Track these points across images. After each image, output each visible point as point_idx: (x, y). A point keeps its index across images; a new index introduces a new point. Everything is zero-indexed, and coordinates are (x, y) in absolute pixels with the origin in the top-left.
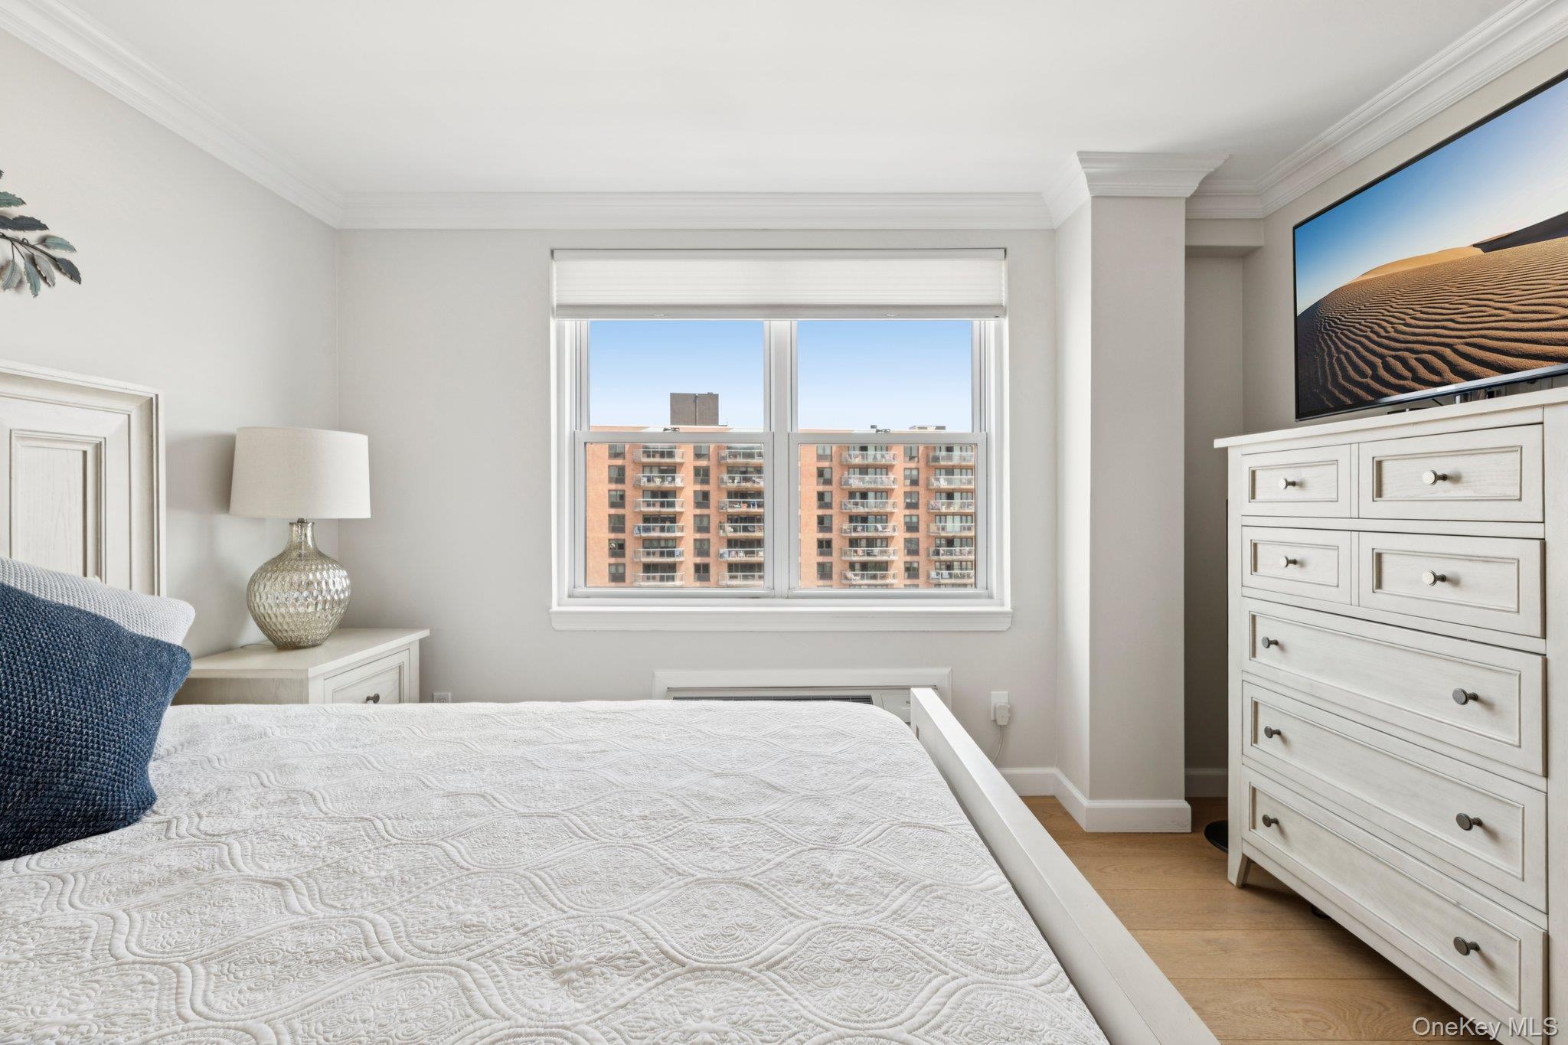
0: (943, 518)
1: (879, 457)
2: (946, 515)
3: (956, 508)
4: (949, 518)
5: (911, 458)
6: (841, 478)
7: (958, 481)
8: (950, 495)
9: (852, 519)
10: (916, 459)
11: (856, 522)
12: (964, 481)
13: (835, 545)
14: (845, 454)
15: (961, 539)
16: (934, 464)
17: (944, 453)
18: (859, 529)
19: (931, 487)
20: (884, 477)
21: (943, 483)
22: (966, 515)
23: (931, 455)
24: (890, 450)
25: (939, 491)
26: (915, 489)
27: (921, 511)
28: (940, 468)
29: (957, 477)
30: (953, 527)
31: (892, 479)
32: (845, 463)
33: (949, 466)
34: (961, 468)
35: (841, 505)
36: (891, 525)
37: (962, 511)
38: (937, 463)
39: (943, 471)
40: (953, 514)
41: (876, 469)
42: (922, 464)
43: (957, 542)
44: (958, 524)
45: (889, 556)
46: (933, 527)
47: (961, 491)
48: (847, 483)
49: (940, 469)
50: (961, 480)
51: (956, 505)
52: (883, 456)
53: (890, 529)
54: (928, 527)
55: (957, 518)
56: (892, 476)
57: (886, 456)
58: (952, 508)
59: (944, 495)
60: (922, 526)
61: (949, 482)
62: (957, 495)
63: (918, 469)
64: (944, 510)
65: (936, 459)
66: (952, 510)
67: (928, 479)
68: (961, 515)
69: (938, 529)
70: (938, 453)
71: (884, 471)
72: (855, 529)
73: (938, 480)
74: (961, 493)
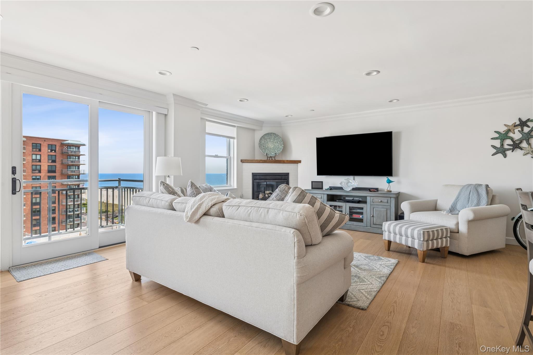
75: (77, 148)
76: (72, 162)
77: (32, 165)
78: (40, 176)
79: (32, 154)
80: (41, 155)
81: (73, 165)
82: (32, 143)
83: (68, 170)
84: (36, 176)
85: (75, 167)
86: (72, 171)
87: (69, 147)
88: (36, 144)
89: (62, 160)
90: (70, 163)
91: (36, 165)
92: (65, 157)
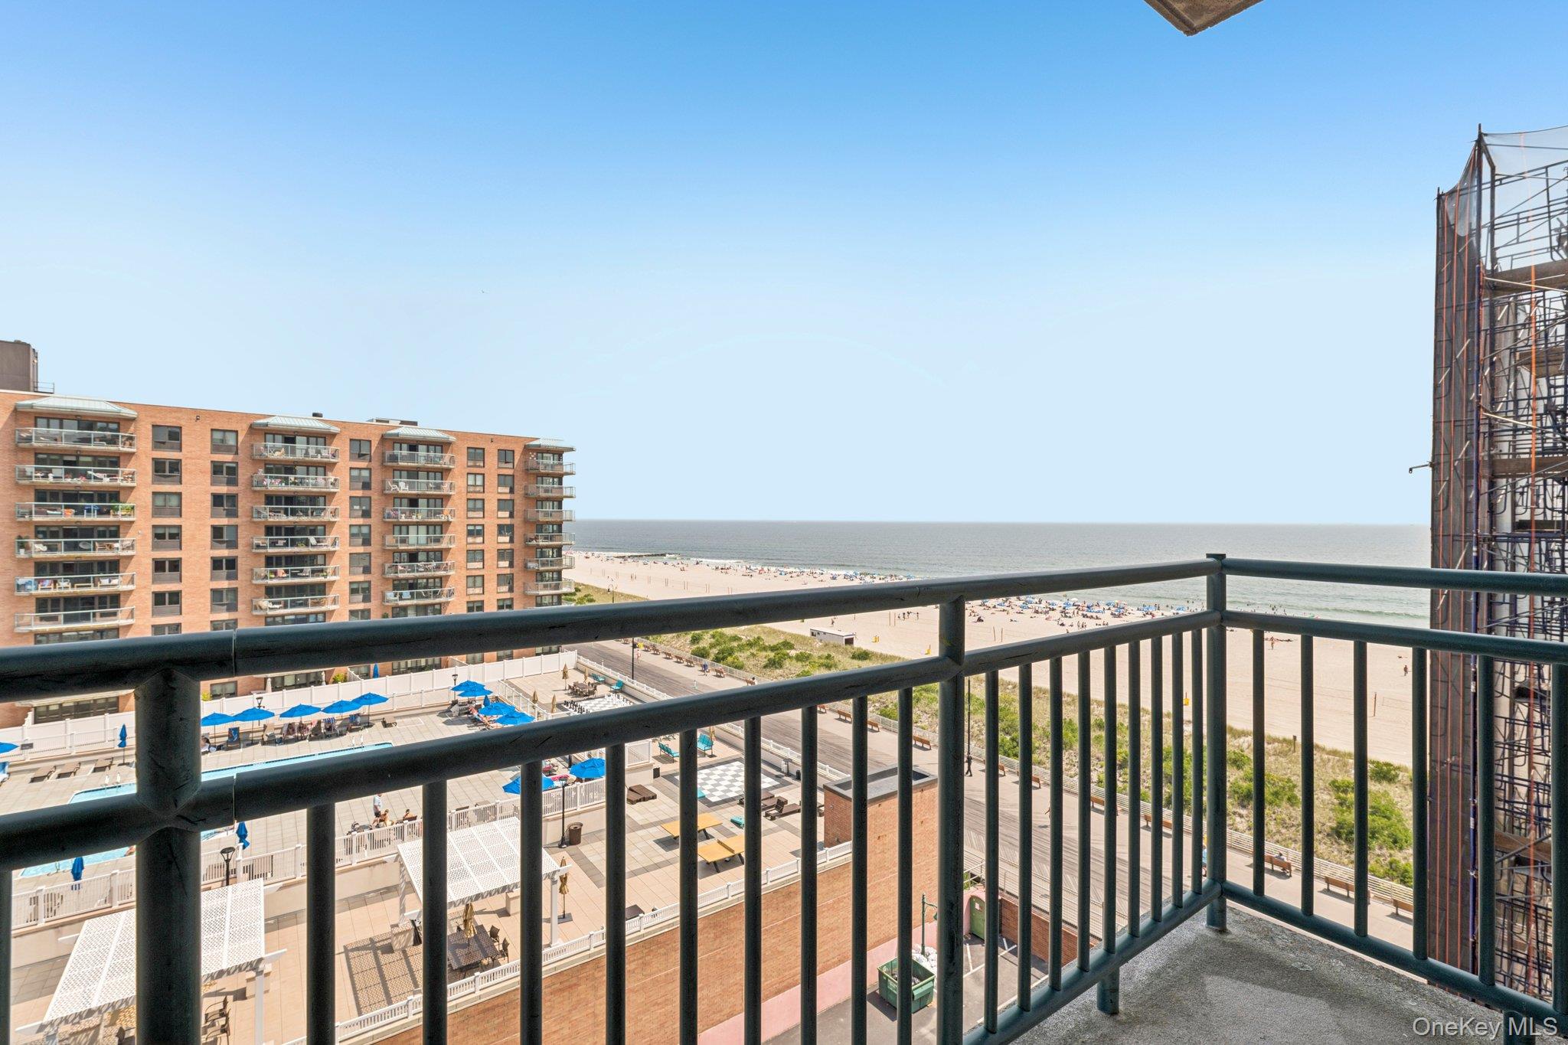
0: (404, 529)
1: (312, 452)
2: (407, 525)
3: (420, 517)
4: (412, 529)
5: (361, 456)
6: (252, 477)
7: (423, 486)
8: (413, 502)
9: (269, 530)
10: (368, 457)
11: (277, 535)
12: (431, 485)
13: (241, 565)
14: (260, 445)
15: (427, 552)
16: (389, 464)
17: (405, 452)
18: (281, 543)
19: (387, 492)
20: (320, 478)
21: (403, 487)
22: (435, 525)
23: (388, 453)
24: (330, 444)
25: (401, 497)
26: (367, 493)
27: (374, 520)
28: (401, 469)
29: (422, 480)
30: (417, 539)
31: (332, 480)
32: (257, 457)
33: (412, 467)
34: (428, 471)
35: (253, 513)
36: (330, 538)
37: (426, 520)
38: (395, 464)
39: (404, 474)
40: (418, 524)
41: (308, 467)
42: (375, 464)
43: (422, 556)
44: (423, 535)
45: (325, 576)
46: (390, 540)
47: (428, 497)
48: (260, 483)
49: (401, 471)
50: (427, 484)
51: (421, 514)
52: (318, 452)
53: (329, 541)
54: (383, 538)
55: (423, 529)
56: (331, 477)
57: (323, 451)
58: (414, 517)
59: (405, 501)
60: (375, 538)
61: (411, 486)
62: (422, 502)
63: (370, 469)
64: (403, 519)
65: (394, 458)
66: (414, 519)
67: (383, 482)
68: (428, 525)
69: (397, 541)
70: (397, 452)
71: (321, 470)
72: (273, 544)
73: (397, 483)
74: (428, 499)
75: (556, 457)
76: (547, 491)
77: (468, 499)
78: (483, 525)
79: (468, 474)
80: (483, 475)
81: (548, 499)
82: (468, 448)
83: (538, 512)
84: (475, 525)
85: (551, 503)
86: (546, 514)
87: (540, 455)
88: (476, 449)
89: (526, 488)
90: (543, 494)
91: (475, 500)
92: (532, 478)
